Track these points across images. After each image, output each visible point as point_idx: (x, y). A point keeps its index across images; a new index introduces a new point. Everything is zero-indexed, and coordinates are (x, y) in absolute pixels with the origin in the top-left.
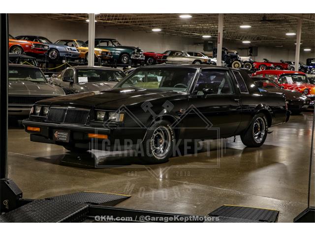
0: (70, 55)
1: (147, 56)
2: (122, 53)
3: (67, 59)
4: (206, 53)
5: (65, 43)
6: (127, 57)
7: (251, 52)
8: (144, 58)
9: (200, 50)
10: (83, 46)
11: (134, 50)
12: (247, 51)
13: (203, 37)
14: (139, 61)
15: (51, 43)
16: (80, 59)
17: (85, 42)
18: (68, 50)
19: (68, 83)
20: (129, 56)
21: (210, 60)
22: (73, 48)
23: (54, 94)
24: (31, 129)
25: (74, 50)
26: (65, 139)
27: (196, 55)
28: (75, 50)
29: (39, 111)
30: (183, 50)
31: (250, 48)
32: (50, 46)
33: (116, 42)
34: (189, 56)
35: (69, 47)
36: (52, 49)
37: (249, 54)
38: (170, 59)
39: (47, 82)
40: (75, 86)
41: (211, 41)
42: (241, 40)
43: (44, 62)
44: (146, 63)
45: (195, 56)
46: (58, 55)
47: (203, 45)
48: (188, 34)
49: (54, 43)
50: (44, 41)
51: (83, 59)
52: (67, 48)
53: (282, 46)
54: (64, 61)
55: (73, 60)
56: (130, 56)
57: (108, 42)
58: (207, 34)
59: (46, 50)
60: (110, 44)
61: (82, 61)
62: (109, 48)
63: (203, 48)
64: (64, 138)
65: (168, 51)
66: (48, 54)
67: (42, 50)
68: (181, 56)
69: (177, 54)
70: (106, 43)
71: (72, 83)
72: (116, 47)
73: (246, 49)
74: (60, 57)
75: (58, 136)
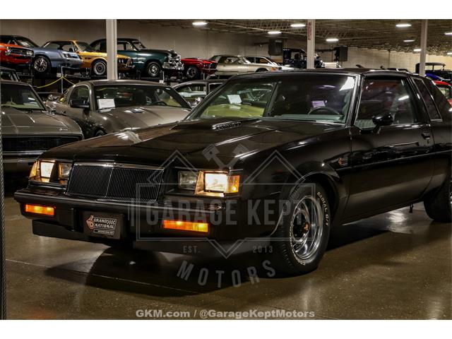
0: (68, 65)
1: (188, 63)
2: (149, 61)
3: (64, 71)
4: (272, 57)
5: (59, 46)
6: (156, 65)
7: (337, 55)
8: (182, 68)
9: (263, 53)
10: (86, 50)
11: (167, 55)
12: (331, 53)
13: (269, 33)
14: (175, 72)
15: (36, 46)
16: (82, 71)
17: (89, 44)
18: (64, 57)
19: (80, 111)
20: (159, 65)
21: (280, 68)
22: (71, 54)
23: (61, 131)
25: (74, 57)
26: (112, 233)
27: (258, 61)
28: (76, 57)
30: (238, 54)
31: (335, 49)
32: (36, 51)
33: (138, 43)
34: (248, 62)
35: (65, 53)
36: (38, 56)
37: (334, 57)
38: (220, 68)
39: (45, 110)
40: (93, 116)
41: (279, 39)
42: (324, 36)
43: (30, 77)
44: (185, 75)
45: (257, 62)
46: (49, 65)
47: (267, 45)
48: (245, 30)
49: (40, 46)
50: (25, 44)
51: (88, 70)
52: (63, 54)
54: (59, 75)
55: (72, 72)
56: (161, 64)
57: (125, 44)
58: (274, 29)
59: (29, 57)
60: (129, 47)
61: (87, 73)
62: (128, 53)
63: (268, 50)
64: (109, 230)
65: (217, 56)
66: (33, 63)
67: (22, 58)
68: (236, 63)
69: (230, 60)
70: (122, 45)
71: (87, 111)
72: (138, 51)
73: (330, 50)
74: (53, 68)
75: (96, 225)
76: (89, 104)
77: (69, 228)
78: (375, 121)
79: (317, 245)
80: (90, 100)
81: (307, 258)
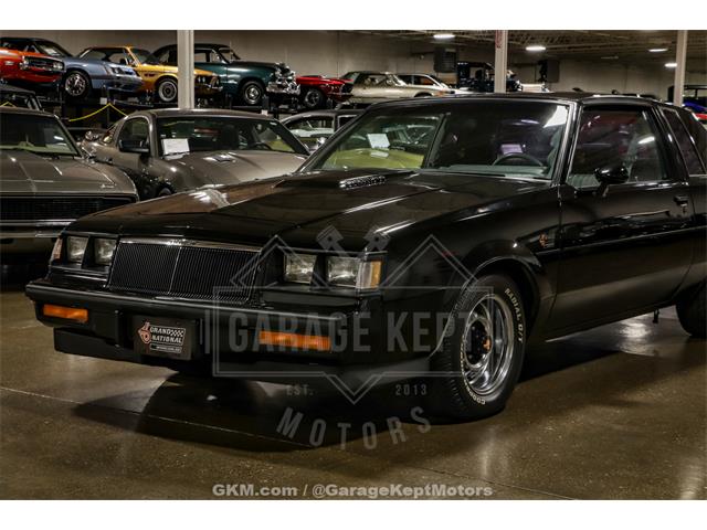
0: (119, 85)
1: (308, 84)
2: (244, 80)
3: (112, 95)
4: (440, 75)
5: (104, 55)
6: (257, 87)
7: (543, 72)
8: (298, 91)
9: (425, 69)
10: (147, 62)
11: (274, 70)
12: (533, 69)
13: (435, 36)
14: (286, 98)
15: (69, 56)
16: (141, 94)
17: (152, 52)
18: (112, 73)
19: (134, 158)
20: (262, 86)
21: (453, 93)
22: (123, 67)
23: (103, 189)
24: (57, 311)
25: (127, 73)
26: (178, 350)
27: (418, 80)
28: (131, 74)
29: (81, 252)
30: (386, 70)
31: (540, 62)
32: (68, 63)
33: (228, 52)
34: (402, 83)
35: (114, 66)
36: (72, 71)
37: (539, 76)
38: (358, 92)
39: (79, 155)
40: (154, 165)
41: (452, 47)
42: (523, 44)
43: (58, 104)
44: (302, 102)
45: (416, 83)
46: (89, 85)
47: (432, 56)
49: (75, 54)
50: (51, 51)
51: (150, 94)
52: (111, 68)
53: (616, 57)
54: (104, 101)
55: (124, 96)
56: (265, 86)
57: (208, 53)
59: (58, 73)
60: (215, 58)
61: (148, 99)
62: (212, 67)
63: (432, 64)
64: (175, 345)
65: (353, 73)
66: (63, 82)
67: (47, 73)
68: (383, 84)
69: (373, 80)
70: (204, 54)
71: (145, 158)
72: (229, 65)
73: (532, 65)
74: (94, 90)
75: (154, 337)
76: (148, 147)
77: (111, 342)
78: (600, 177)
79: (504, 373)
80: (151, 140)
81: (488, 394)
